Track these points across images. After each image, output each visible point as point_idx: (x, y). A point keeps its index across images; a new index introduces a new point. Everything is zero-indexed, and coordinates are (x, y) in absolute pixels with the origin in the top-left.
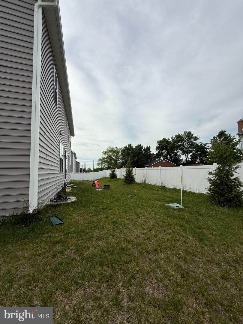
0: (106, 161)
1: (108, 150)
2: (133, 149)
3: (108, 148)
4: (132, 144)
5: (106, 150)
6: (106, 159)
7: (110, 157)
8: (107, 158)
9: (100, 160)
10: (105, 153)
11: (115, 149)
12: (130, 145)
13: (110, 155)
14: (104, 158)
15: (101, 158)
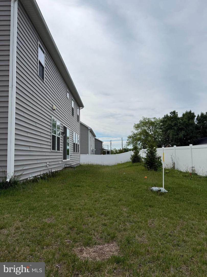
0: (139, 139)
1: (141, 122)
2: (179, 119)
3: (142, 119)
4: (176, 112)
5: (138, 123)
6: (138, 136)
7: (145, 133)
8: (140, 134)
9: (130, 137)
10: (137, 127)
11: (153, 120)
12: (174, 112)
13: (145, 130)
14: (135, 135)
15: (131, 134)
